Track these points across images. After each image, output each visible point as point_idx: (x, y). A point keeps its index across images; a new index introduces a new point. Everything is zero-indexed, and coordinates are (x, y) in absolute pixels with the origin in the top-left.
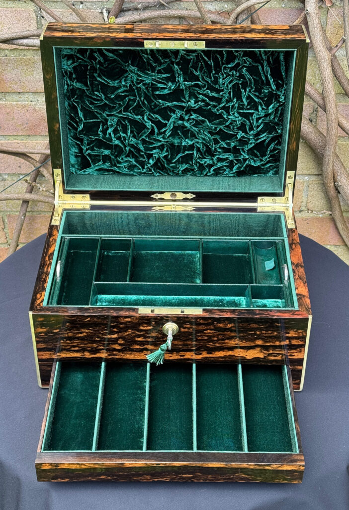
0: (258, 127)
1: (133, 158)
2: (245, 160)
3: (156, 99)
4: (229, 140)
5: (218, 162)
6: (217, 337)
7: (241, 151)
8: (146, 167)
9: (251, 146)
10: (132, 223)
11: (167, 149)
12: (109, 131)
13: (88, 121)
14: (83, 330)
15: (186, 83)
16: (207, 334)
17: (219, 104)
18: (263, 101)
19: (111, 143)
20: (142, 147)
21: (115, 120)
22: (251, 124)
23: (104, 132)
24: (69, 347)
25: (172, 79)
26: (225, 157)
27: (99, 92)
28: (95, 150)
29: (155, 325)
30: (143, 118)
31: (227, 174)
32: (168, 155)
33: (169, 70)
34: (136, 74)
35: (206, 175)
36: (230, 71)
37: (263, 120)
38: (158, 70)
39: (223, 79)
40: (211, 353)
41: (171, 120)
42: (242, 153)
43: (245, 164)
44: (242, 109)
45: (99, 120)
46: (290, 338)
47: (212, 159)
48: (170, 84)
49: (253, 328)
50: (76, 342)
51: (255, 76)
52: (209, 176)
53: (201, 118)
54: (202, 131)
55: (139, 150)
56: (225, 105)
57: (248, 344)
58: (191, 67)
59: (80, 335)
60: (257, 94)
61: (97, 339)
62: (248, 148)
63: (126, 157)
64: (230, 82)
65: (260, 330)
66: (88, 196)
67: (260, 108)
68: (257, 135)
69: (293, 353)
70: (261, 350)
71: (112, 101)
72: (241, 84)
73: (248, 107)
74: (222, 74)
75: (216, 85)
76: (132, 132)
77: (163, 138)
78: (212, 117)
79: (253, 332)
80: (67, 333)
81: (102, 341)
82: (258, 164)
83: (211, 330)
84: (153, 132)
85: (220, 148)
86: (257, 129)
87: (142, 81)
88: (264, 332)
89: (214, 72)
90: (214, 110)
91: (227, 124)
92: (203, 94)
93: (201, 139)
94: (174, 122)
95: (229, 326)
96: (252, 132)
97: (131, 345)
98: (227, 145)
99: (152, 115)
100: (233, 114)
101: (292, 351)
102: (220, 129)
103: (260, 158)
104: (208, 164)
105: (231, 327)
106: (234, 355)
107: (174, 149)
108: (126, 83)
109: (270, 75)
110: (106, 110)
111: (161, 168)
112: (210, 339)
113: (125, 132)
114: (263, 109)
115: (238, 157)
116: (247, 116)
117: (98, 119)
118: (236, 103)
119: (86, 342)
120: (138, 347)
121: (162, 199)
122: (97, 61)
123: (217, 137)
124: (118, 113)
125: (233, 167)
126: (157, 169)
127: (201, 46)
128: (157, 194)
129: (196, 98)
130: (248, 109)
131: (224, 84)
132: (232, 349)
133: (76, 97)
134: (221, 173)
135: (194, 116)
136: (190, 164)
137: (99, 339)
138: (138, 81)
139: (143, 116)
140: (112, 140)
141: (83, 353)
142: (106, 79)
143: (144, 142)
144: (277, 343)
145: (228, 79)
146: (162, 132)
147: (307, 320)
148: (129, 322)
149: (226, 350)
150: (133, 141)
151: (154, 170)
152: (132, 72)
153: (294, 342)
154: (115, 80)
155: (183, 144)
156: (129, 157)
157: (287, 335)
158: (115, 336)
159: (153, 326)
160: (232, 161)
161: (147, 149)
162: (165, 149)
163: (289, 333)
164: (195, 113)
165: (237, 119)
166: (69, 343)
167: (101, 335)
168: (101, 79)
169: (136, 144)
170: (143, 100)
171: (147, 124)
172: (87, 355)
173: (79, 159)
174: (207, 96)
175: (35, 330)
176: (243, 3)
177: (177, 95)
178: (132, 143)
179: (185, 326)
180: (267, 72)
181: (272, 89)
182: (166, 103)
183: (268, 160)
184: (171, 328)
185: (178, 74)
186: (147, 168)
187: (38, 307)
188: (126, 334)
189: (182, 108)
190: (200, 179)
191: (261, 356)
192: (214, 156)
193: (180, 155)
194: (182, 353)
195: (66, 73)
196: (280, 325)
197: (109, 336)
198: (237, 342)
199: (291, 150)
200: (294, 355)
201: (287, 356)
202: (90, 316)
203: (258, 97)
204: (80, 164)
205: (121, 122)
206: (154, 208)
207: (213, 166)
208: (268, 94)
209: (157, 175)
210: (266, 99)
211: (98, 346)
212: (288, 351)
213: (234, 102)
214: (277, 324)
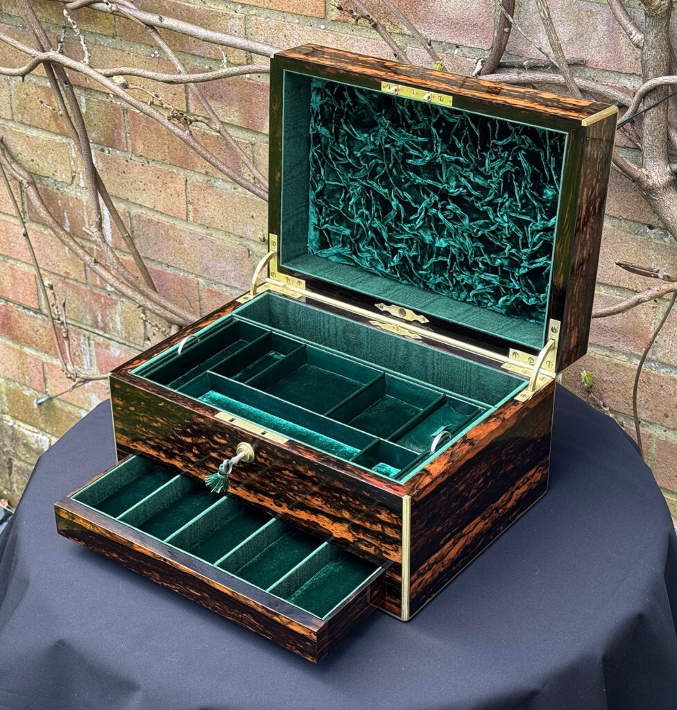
0: (535, 244)
1: (376, 249)
2: (516, 291)
3: (406, 170)
4: (495, 253)
5: (479, 283)
6: (297, 486)
7: (510, 275)
8: (389, 266)
9: (524, 272)
10: (340, 333)
11: (417, 246)
12: (351, 203)
13: (330, 182)
14: (158, 419)
15: (445, 155)
16: (286, 477)
17: (486, 197)
18: (545, 207)
19: (351, 220)
20: (385, 235)
21: (358, 189)
22: (525, 238)
23: (346, 202)
24: (144, 438)
26: (487, 278)
27: (345, 145)
28: (335, 226)
29: (229, 440)
30: (390, 194)
31: (491, 306)
32: (418, 256)
33: (426, 133)
34: (386, 130)
35: (464, 301)
36: (502, 151)
37: (541, 236)
38: (413, 130)
39: (492, 161)
40: (292, 509)
41: (423, 205)
42: (511, 278)
43: (516, 298)
44: (514, 211)
45: (341, 184)
46: (383, 523)
47: (472, 278)
48: (426, 152)
49: (337, 488)
50: (151, 434)
51: (534, 165)
52: (467, 302)
53: (459, 212)
54: (460, 231)
55: (382, 241)
56: (493, 199)
57: (333, 512)
58: (453, 134)
59: (155, 424)
60: (536, 194)
61: (171, 437)
62: (519, 273)
63: (369, 245)
64: (500, 168)
65: (347, 495)
66: (303, 282)
67: (539, 218)
68: (533, 257)
69: (389, 549)
70: (349, 528)
71: (357, 160)
72: (514, 173)
73: (524, 211)
74: (491, 154)
75: (481, 167)
76: (377, 210)
77: (411, 228)
78: (474, 213)
79: (338, 495)
80: (143, 417)
81: (177, 442)
82: (532, 301)
83: (290, 472)
84: (399, 217)
85: (483, 263)
86: (533, 247)
87: (392, 141)
88: (351, 500)
89: (479, 148)
90: (478, 205)
91: (493, 228)
92: (465, 177)
93: (457, 242)
94: (427, 211)
95: (310, 473)
96: (525, 250)
97: (206, 460)
98: (491, 261)
99: (400, 192)
100: (502, 216)
101: (387, 546)
102: (484, 235)
103: (537, 294)
104: (466, 283)
105: (313, 476)
106: (319, 524)
107: (426, 249)
108: (375, 140)
109: (554, 169)
110: (350, 173)
111: (407, 272)
112: (289, 486)
113: (368, 208)
114: (543, 219)
115: (506, 283)
116: (521, 224)
117: (341, 182)
118: (507, 201)
119: (161, 437)
121: (387, 314)
123: (479, 244)
124: (362, 179)
125: (500, 298)
126: (404, 272)
127: (447, 102)
128: (382, 304)
129: (458, 180)
130: (523, 214)
131: (493, 168)
132: (315, 512)
133: (319, 145)
134: (485, 303)
135: (451, 206)
136: (444, 276)
137: (173, 438)
138: (388, 140)
139: (390, 190)
140: (354, 216)
141: (158, 451)
142: (354, 130)
143: (390, 229)
144: (368, 525)
145: (497, 164)
146: (412, 220)
147: (400, 500)
148: (203, 424)
149: (309, 512)
150: (377, 224)
151: (400, 275)
152: (382, 126)
153: (388, 531)
154: (363, 133)
155: (437, 245)
156: (371, 246)
157: (379, 516)
158: (189, 440)
159: (227, 441)
160: (498, 287)
161: (391, 239)
162: (414, 246)
163: (380, 514)
164: (453, 202)
165: (506, 225)
166: (145, 432)
167: (175, 433)
168: (348, 127)
169: (380, 229)
170: (392, 168)
171: (393, 203)
172: (163, 457)
173: (317, 234)
174: (469, 181)
175: (112, 400)
177: (432, 169)
178: (375, 226)
179: (262, 454)
180: (550, 163)
181: (556, 191)
182: (418, 179)
184: (246, 450)
185: (437, 141)
186: (391, 267)
187: (123, 371)
188: (200, 441)
189: (435, 189)
190: (453, 303)
191: (349, 537)
192: (473, 272)
193: (433, 260)
194: (260, 496)
195: (313, 111)
196: (368, 495)
197: (184, 438)
198: (320, 503)
199: (555, 287)
200: (389, 554)
201: (381, 551)
202: (163, 400)
203: (537, 200)
204: (318, 241)
205: (365, 194)
206: (371, 322)
207: (473, 289)
208: (551, 198)
209: (405, 282)
210: (549, 205)
211: (172, 449)
212: (383, 544)
213: (505, 198)
214: (366, 494)
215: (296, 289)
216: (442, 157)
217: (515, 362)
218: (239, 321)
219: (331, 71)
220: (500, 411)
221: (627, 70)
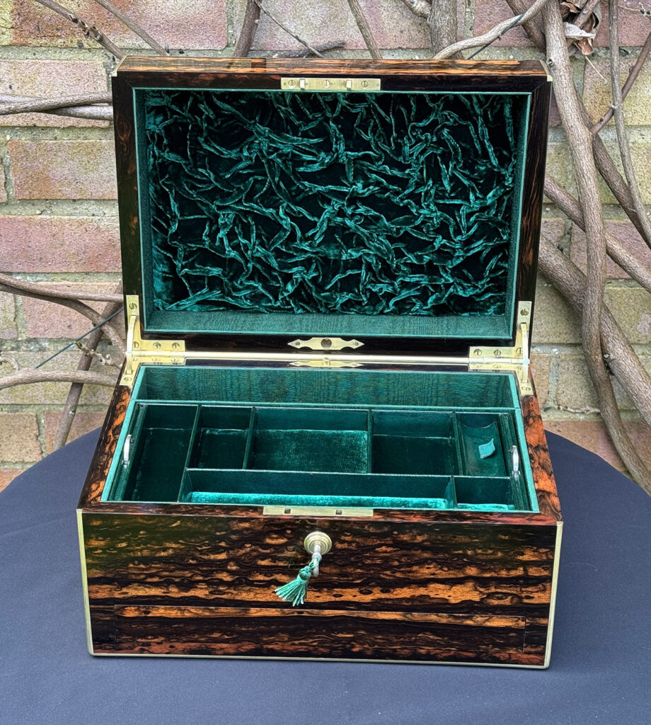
0: (469, 229)
1: (259, 281)
2: (448, 286)
3: (299, 180)
4: (420, 251)
5: (402, 288)
6: (397, 560)
7: (441, 270)
8: (280, 297)
9: (458, 262)
11: (317, 267)
12: (220, 235)
13: (186, 218)
14: (168, 545)
15: (349, 153)
16: (381, 555)
17: (404, 190)
18: (477, 185)
19: (223, 256)
20: (274, 263)
21: (230, 216)
22: (457, 225)
23: (212, 236)
24: (142, 577)
25: (326, 147)
26: (413, 280)
27: (206, 169)
28: (197, 268)
29: (291, 536)
30: (278, 213)
31: (416, 311)
32: (318, 277)
33: (321, 131)
34: (266, 138)
35: (382, 313)
36: (422, 134)
37: (477, 217)
38: (302, 132)
39: (411, 148)
40: (388, 591)
41: (325, 216)
42: (442, 273)
43: (448, 293)
44: (443, 198)
45: (204, 216)
46: (526, 564)
47: (392, 285)
48: (323, 154)
49: (460, 544)
50: (155, 568)
51: (463, 142)
52: (385, 314)
53: (373, 213)
54: (375, 235)
55: (269, 268)
56: (414, 190)
57: (451, 574)
58: (357, 126)
59: (163, 554)
60: (467, 172)
61: (191, 561)
62: (452, 264)
63: (248, 279)
64: (422, 152)
65: (474, 547)
66: (182, 343)
67: (472, 197)
68: (468, 243)
69: (532, 592)
70: (475, 586)
71: (227, 183)
72: (440, 155)
73: (452, 195)
74: (409, 139)
75: (398, 156)
76: (258, 236)
77: (310, 246)
78: (392, 211)
79: (461, 552)
80: (141, 550)
81: (200, 565)
82: (470, 292)
83: (388, 546)
84: (292, 237)
85: (405, 264)
86: (468, 232)
87: (276, 149)
88: (480, 551)
89: (395, 134)
90: (396, 200)
91: (418, 222)
92: (377, 173)
93: (373, 248)
94: (329, 220)
95: (419, 539)
96: (459, 238)
97: (250, 574)
98: (417, 259)
99: (293, 207)
100: (428, 206)
101: (529, 589)
102: (406, 232)
103: (474, 283)
104: (385, 292)
105: (423, 541)
106: (428, 596)
107: (329, 266)
108: (250, 154)
109: (489, 140)
110: (216, 200)
111: (306, 300)
112: (386, 564)
113: (247, 237)
114: (477, 198)
115: (435, 280)
116: (451, 210)
117: (203, 214)
118: (432, 188)
119: (172, 567)
120: (261, 577)
121: (306, 350)
122: (204, 117)
123: (400, 245)
124: (237, 203)
125: (427, 299)
126: (300, 300)
127: (374, 86)
128: (299, 341)
129: (366, 178)
130: (453, 198)
131: (412, 155)
132: (424, 583)
133: (167, 176)
134: (407, 310)
135: (362, 210)
136: (354, 292)
137: (194, 562)
138: (270, 150)
139: (277, 208)
140: (225, 250)
141: (167, 587)
142: (218, 147)
143: (278, 253)
144: (504, 573)
145: (419, 147)
146: (308, 237)
147: (555, 528)
148: (247, 529)
149: (414, 586)
150: (260, 252)
151: (294, 303)
152: (260, 135)
153: (533, 572)
154: (231, 149)
155: (344, 258)
156: (254, 280)
157: (520, 558)
158: (223, 556)
159: (288, 539)
160: (425, 288)
161: (283, 265)
162: (313, 267)
163: (523, 554)
164: (363, 204)
165: (434, 215)
166: (143, 569)
167: (197, 554)
168: (210, 146)
169: (265, 257)
170: (278, 182)
171: (284, 222)
172: (174, 593)
173: (170, 284)
174: (384, 176)
175: (85, 543)
176: (444, 48)
177: (334, 173)
178: (258, 255)
179: (343, 538)
180: (483, 135)
181: (491, 164)
182: (316, 187)
183: (486, 286)
184: (318, 542)
185: (336, 138)
186: (282, 299)
187: (92, 502)
188: (242, 552)
189: (341, 195)
190: (373, 319)
191: (475, 597)
192: (395, 278)
193: (338, 277)
194: (337, 590)
195: (152, 137)
196: (507, 538)
197: (212, 557)
198: (432, 570)
199: (524, 265)
200: (533, 598)
201: (521, 598)
202: (178, 518)
203: (469, 178)
204: (171, 293)
205: (240, 220)
206: (292, 364)
207: (394, 296)
208: (484, 173)
209: (300, 311)
210: (481, 182)
211: (192, 576)
212: (523, 589)
213: (429, 185)
214: (503, 537)
215: (173, 354)
216: (347, 155)
217: (481, 360)
218: (149, 406)
219: (207, 78)
220: (526, 410)
221: (393, 45)
